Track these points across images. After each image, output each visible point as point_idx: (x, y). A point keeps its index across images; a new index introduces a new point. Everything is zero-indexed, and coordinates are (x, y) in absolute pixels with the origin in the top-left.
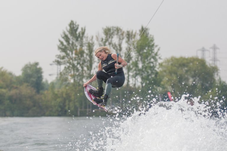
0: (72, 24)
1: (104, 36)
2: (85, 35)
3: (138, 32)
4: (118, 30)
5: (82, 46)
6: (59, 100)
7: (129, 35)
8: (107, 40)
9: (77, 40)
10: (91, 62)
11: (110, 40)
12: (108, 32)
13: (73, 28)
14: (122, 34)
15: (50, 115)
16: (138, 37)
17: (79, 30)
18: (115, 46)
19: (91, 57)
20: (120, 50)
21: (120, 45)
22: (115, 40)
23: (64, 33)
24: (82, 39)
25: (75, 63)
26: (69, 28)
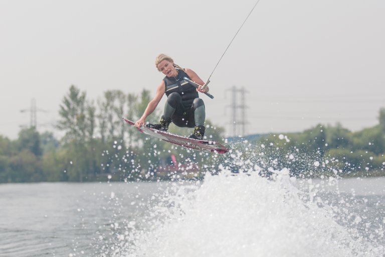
0: (72, 89)
1: (104, 100)
2: (87, 98)
3: (140, 95)
4: (119, 93)
5: (83, 110)
6: (60, 166)
7: (131, 98)
8: (108, 104)
9: (78, 105)
10: (92, 126)
11: (111, 103)
12: (109, 96)
13: (74, 93)
14: (124, 97)
15: (53, 181)
16: (140, 101)
17: (80, 95)
18: (116, 110)
19: (92, 121)
20: (122, 113)
21: (121, 108)
22: (117, 103)
23: (65, 98)
24: (82, 104)
25: (77, 128)
26: (69, 92)
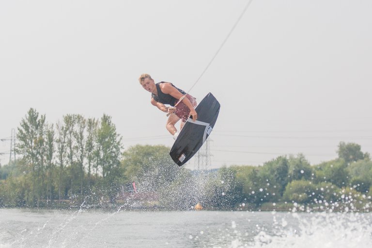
0: (31, 112)
1: (64, 125)
2: (45, 122)
3: (100, 121)
4: (79, 118)
5: (41, 134)
6: (18, 190)
7: (91, 123)
8: (67, 129)
9: (37, 128)
10: (51, 151)
11: (71, 128)
12: (69, 120)
13: (32, 116)
14: (84, 122)
15: (9, 207)
16: (100, 126)
17: (39, 118)
18: (76, 135)
19: (51, 146)
20: (82, 138)
21: (81, 133)
22: (76, 128)
23: (23, 121)
24: (42, 127)
25: (35, 152)
26: (28, 116)
